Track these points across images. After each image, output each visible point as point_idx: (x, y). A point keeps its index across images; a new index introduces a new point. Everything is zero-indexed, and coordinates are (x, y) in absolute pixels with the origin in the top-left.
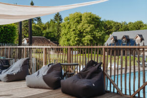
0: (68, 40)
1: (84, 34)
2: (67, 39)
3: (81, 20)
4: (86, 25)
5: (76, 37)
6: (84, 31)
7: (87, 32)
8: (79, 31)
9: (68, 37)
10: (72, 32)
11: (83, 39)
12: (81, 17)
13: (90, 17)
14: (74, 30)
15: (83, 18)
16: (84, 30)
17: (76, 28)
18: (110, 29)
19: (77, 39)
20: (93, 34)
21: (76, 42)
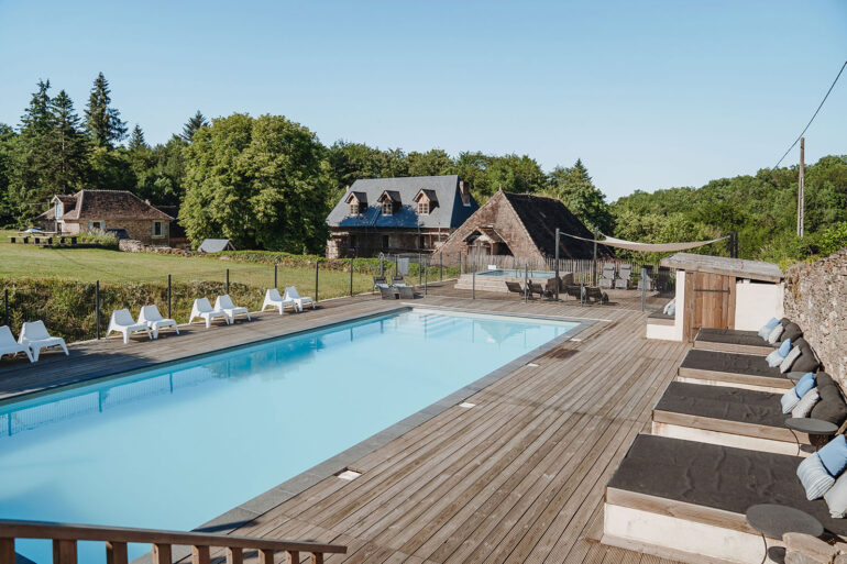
0: (205, 203)
1: (257, 184)
2: (199, 200)
3: (249, 139)
4: (263, 157)
5: (228, 193)
6: (257, 175)
7: (266, 178)
8: (239, 173)
9: (204, 190)
10: (217, 178)
11: (253, 200)
12: (248, 129)
13: (279, 130)
14: (223, 171)
15: (255, 134)
16: (257, 170)
17: (230, 163)
18: (355, 170)
19: (231, 198)
20: (287, 185)
21: (228, 210)
